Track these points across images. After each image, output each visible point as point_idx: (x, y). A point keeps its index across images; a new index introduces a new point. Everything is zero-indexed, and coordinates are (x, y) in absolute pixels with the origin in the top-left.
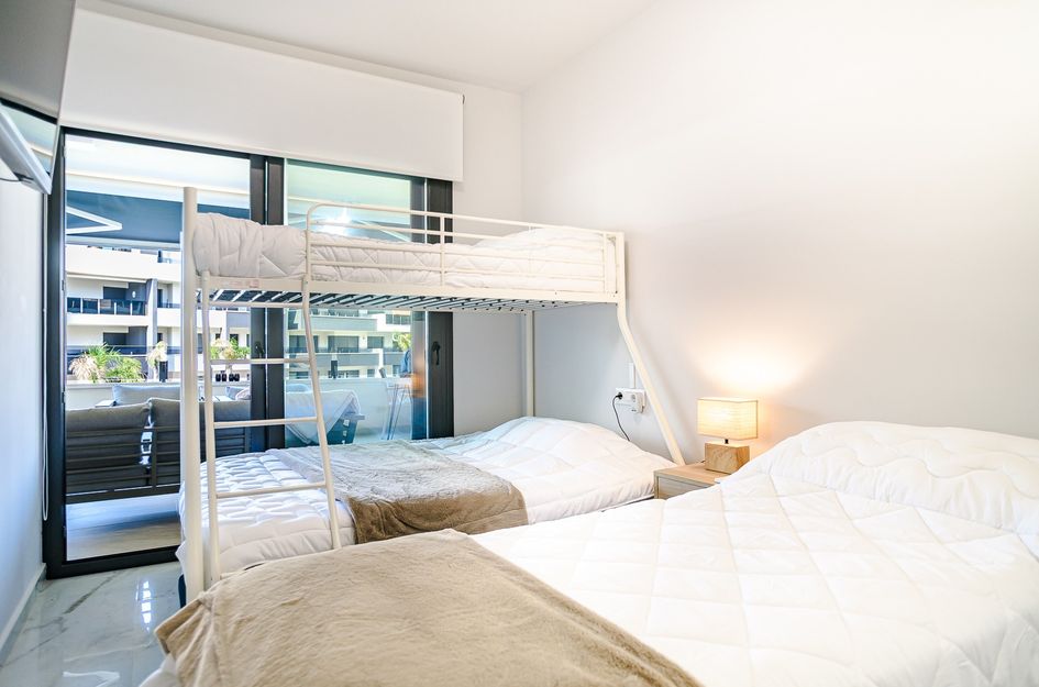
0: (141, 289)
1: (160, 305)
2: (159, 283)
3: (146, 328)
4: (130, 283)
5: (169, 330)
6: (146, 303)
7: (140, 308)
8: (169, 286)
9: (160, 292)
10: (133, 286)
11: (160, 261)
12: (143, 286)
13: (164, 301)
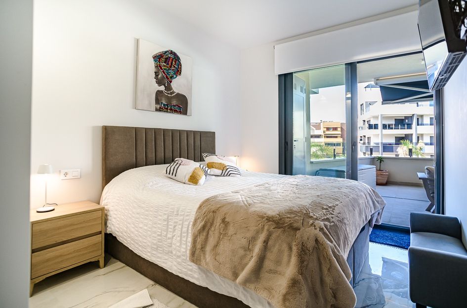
0: (410, 119)
1: (418, 125)
2: (418, 116)
3: (412, 134)
4: (405, 117)
5: (422, 135)
6: (412, 124)
7: (409, 126)
8: (422, 116)
9: (418, 119)
10: (406, 118)
11: (418, 106)
12: (411, 118)
13: (420, 123)
